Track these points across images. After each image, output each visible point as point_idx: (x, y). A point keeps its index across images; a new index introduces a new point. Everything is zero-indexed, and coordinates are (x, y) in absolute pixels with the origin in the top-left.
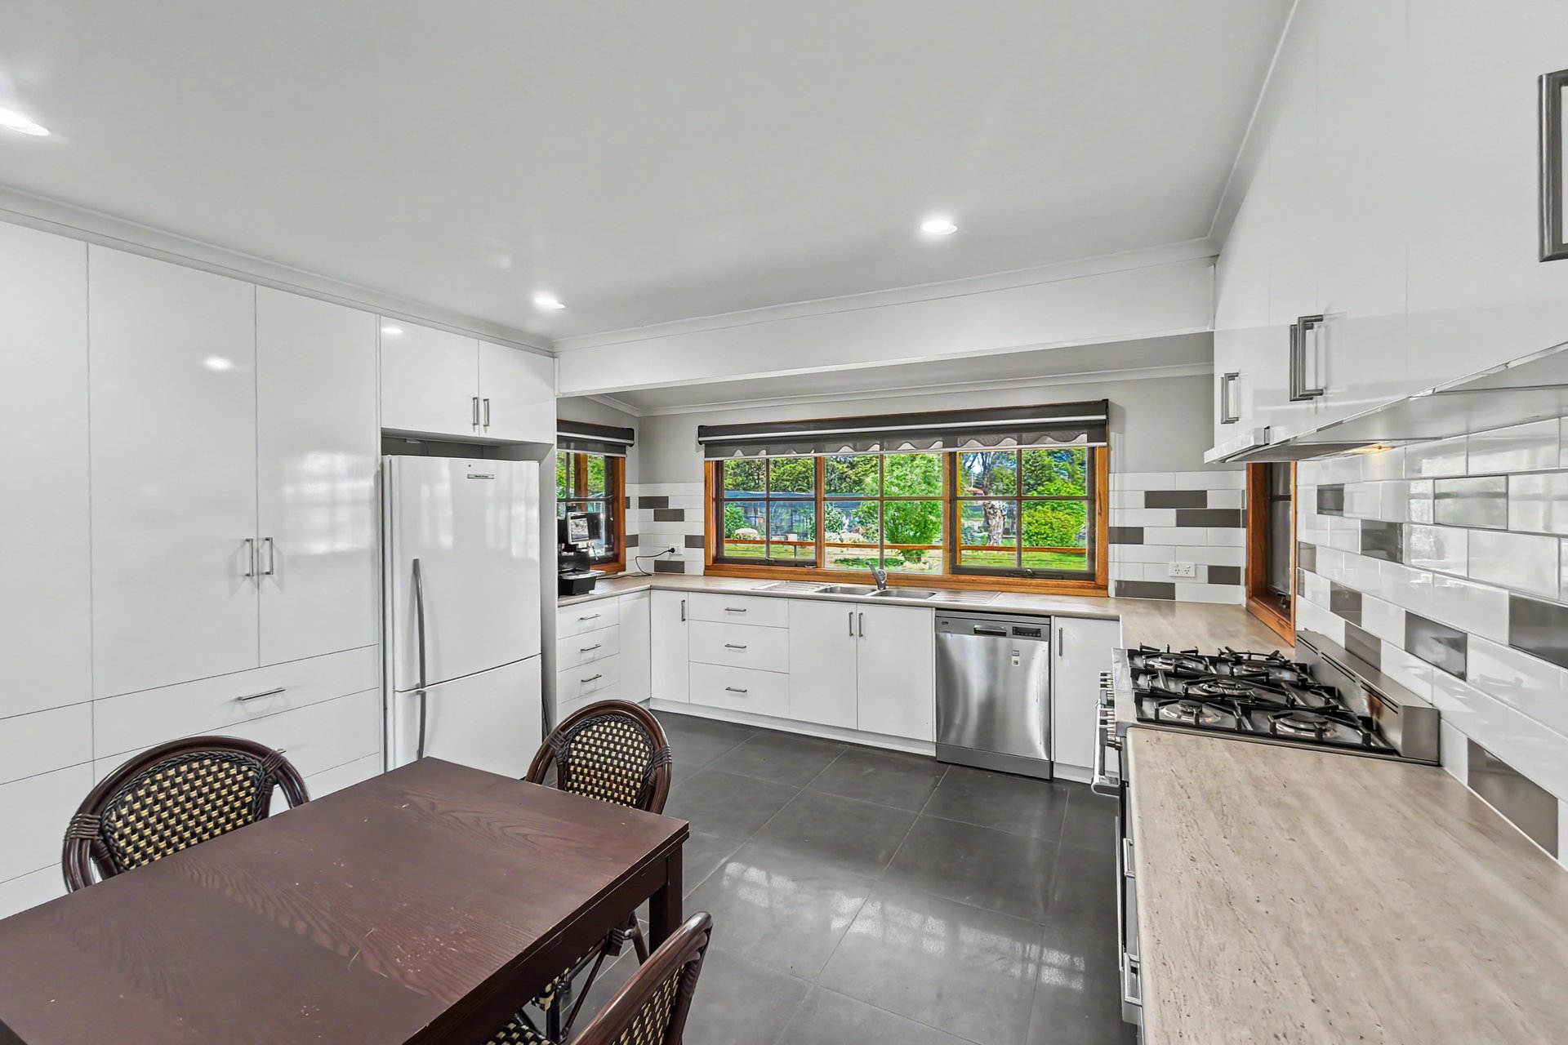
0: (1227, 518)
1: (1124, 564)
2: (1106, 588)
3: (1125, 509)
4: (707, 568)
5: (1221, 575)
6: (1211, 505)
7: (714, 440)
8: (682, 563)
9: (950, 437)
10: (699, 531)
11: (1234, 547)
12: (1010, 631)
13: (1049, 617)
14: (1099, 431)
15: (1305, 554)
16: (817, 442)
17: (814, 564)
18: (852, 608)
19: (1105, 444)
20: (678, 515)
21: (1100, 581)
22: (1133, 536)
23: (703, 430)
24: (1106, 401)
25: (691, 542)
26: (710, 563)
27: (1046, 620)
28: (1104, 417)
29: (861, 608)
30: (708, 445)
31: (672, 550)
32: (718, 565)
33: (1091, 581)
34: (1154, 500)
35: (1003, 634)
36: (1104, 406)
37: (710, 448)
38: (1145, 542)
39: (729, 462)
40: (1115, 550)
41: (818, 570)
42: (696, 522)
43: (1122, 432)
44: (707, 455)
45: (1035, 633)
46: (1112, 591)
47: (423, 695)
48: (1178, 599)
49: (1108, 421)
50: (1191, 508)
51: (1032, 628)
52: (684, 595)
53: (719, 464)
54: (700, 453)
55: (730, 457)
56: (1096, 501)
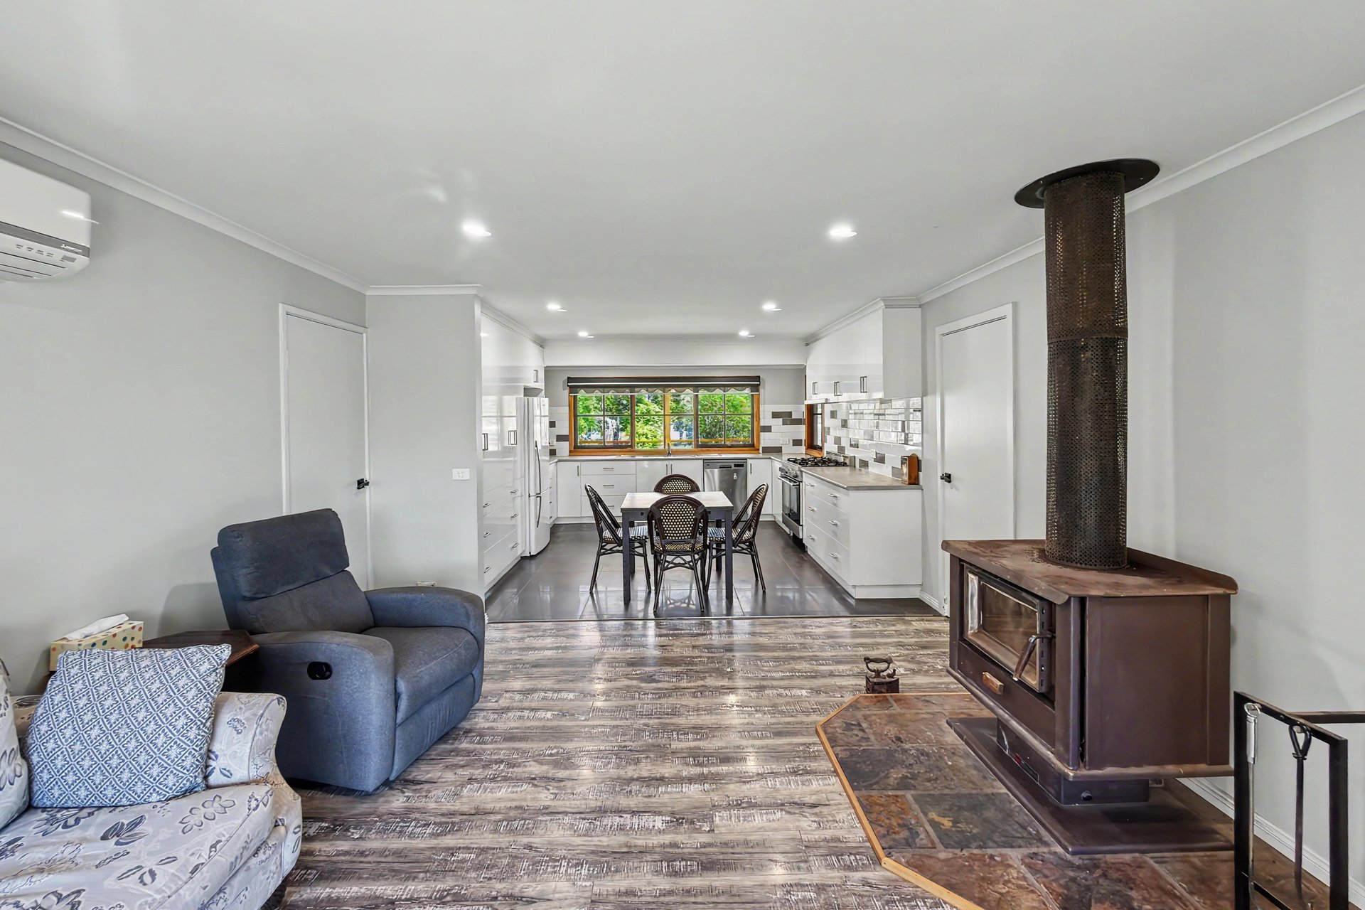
0: (798, 422)
1: (766, 440)
2: (759, 450)
3: (766, 420)
4: (570, 451)
5: (797, 443)
6: (794, 417)
7: (574, 385)
8: (555, 450)
9: (696, 388)
10: (565, 432)
11: (801, 433)
12: (734, 465)
14: (756, 388)
15: (826, 430)
18: (667, 462)
19: (758, 393)
20: (553, 424)
21: (756, 447)
22: (767, 429)
23: (570, 380)
24: (759, 377)
25: (561, 438)
26: (572, 448)
27: (747, 461)
28: (757, 383)
29: (671, 462)
30: (570, 387)
31: (550, 443)
32: (577, 449)
33: (752, 447)
34: (776, 415)
35: (731, 467)
36: (758, 378)
37: (572, 390)
38: (772, 431)
39: (579, 395)
40: (763, 435)
41: (633, 449)
42: (564, 428)
43: (764, 388)
44: (570, 393)
45: (742, 466)
46: (761, 451)
47: (540, 497)
48: (783, 452)
49: (759, 385)
50: (787, 418)
51: (741, 465)
52: (578, 464)
53: (575, 397)
54: (567, 391)
55: (581, 394)
56: (755, 415)
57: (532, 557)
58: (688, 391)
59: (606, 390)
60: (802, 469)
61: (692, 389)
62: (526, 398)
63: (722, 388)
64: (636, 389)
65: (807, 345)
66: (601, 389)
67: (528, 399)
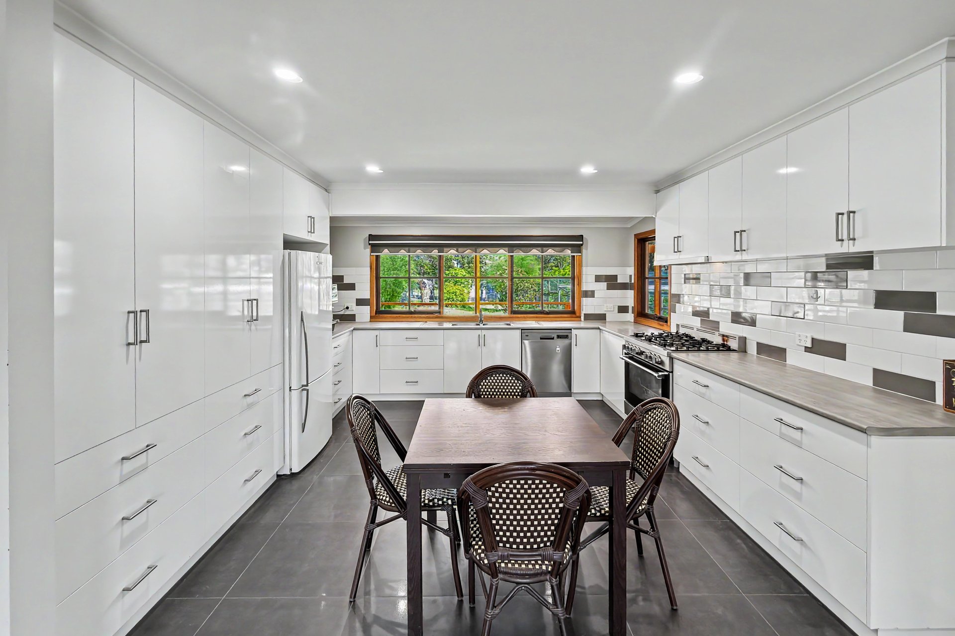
0: (624, 286)
1: (588, 306)
2: (580, 317)
3: (588, 284)
4: (371, 317)
5: (623, 309)
6: (619, 281)
7: (376, 243)
8: (354, 315)
9: (511, 248)
10: (366, 295)
11: (629, 298)
12: (556, 337)
13: (571, 329)
14: (578, 248)
16: (441, 247)
17: (439, 312)
18: (479, 332)
19: (580, 254)
20: (352, 287)
21: (578, 315)
22: (590, 294)
23: (371, 237)
24: (582, 236)
25: (360, 302)
26: (374, 314)
27: (569, 331)
28: (581, 243)
29: (484, 332)
30: (373, 246)
31: (347, 308)
32: (379, 314)
33: (572, 313)
34: (598, 279)
35: (553, 339)
36: (581, 238)
37: (374, 248)
38: (595, 295)
39: (382, 255)
40: (585, 301)
41: (441, 315)
42: (364, 290)
43: (587, 249)
44: (372, 252)
45: (566, 337)
46: (582, 318)
47: (308, 390)
48: (607, 320)
49: (582, 245)
50: (612, 282)
51: (564, 335)
52: (377, 332)
53: (377, 257)
54: (368, 250)
55: (385, 253)
56: (575, 278)
57: (293, 475)
58: (502, 251)
59: (412, 249)
60: (674, 355)
61: (507, 249)
62: (287, 251)
63: (539, 248)
64: (445, 249)
65: (657, 192)
66: (407, 249)
67: (289, 254)
